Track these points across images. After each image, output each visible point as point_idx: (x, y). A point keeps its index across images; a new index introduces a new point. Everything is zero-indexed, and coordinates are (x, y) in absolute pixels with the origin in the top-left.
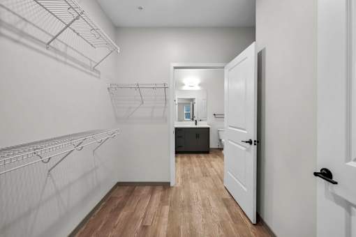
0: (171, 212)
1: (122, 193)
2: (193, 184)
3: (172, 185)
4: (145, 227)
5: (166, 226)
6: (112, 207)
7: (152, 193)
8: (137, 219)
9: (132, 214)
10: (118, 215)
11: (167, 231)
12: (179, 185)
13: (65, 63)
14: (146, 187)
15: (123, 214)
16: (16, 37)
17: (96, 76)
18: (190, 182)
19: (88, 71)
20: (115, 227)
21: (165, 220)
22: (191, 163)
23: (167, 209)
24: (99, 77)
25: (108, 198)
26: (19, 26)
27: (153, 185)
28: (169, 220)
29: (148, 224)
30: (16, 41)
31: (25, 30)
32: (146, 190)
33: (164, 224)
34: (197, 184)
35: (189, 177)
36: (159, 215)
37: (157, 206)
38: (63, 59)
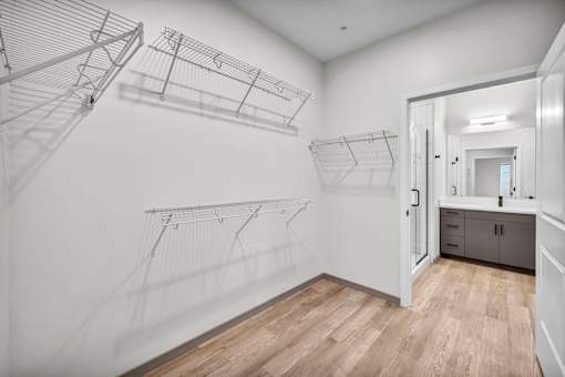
0: (380, 342)
1: (324, 288)
2: (451, 319)
3: (402, 304)
4: (331, 341)
5: (361, 355)
6: (306, 300)
7: (365, 303)
8: (326, 326)
9: (325, 318)
10: (308, 311)
11: (358, 362)
12: (417, 309)
13: (254, 126)
14: (360, 293)
15: (314, 313)
16: (211, 113)
17: (291, 134)
18: (445, 314)
19: (281, 130)
20: (299, 322)
21: (365, 347)
22: (470, 282)
23: (375, 334)
24: (296, 135)
25: (305, 287)
26: (215, 104)
27: (372, 294)
28: (371, 349)
29: (339, 339)
30: (212, 117)
31: (219, 106)
32: (358, 296)
33: (360, 352)
34: (459, 322)
35: (448, 305)
36: (359, 337)
37: (363, 323)
38: (251, 122)
